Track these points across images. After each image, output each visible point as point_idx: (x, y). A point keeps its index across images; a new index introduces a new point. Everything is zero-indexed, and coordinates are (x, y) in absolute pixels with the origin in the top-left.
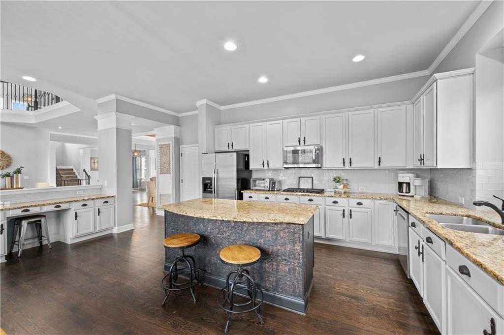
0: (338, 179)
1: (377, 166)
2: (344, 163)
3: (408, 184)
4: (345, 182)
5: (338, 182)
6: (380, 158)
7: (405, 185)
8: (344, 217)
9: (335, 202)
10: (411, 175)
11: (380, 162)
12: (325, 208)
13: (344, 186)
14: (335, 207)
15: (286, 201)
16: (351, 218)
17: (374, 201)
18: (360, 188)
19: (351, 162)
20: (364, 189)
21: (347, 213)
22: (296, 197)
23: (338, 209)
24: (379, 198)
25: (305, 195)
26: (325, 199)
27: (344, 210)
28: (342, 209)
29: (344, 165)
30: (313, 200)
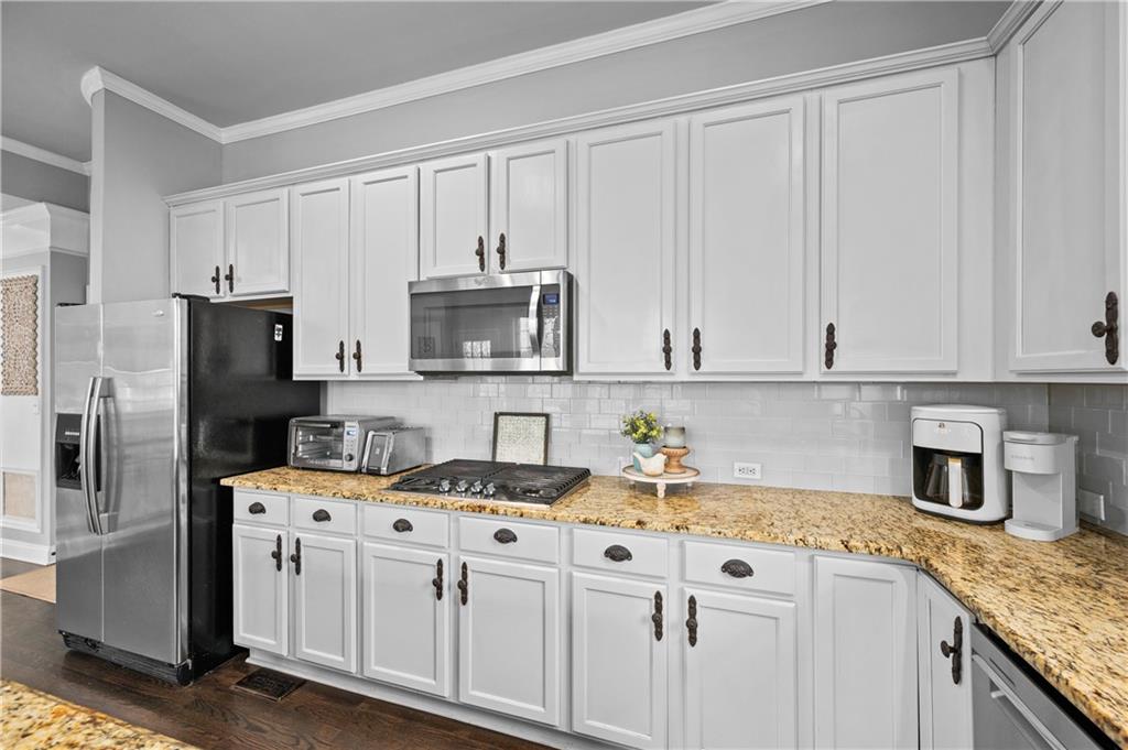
0: (643, 430)
1: (815, 371)
2: (667, 351)
3: (973, 463)
4: (674, 440)
5: (645, 439)
6: (831, 330)
7: (955, 468)
8: (659, 635)
9: (617, 554)
10: (989, 418)
11: (831, 347)
12: (570, 577)
13: (669, 457)
14: (614, 577)
15: (397, 535)
16: (693, 641)
17: (812, 559)
18: (737, 466)
19: (697, 351)
20: (753, 471)
21: (674, 614)
22: (442, 517)
23: (633, 586)
24: (835, 543)
25: (481, 509)
26: (571, 533)
27: (658, 596)
28: (651, 589)
29: (668, 364)
30: (514, 539)
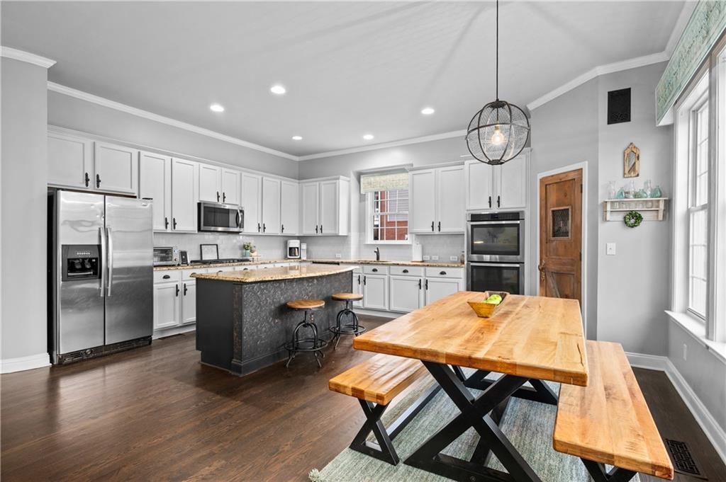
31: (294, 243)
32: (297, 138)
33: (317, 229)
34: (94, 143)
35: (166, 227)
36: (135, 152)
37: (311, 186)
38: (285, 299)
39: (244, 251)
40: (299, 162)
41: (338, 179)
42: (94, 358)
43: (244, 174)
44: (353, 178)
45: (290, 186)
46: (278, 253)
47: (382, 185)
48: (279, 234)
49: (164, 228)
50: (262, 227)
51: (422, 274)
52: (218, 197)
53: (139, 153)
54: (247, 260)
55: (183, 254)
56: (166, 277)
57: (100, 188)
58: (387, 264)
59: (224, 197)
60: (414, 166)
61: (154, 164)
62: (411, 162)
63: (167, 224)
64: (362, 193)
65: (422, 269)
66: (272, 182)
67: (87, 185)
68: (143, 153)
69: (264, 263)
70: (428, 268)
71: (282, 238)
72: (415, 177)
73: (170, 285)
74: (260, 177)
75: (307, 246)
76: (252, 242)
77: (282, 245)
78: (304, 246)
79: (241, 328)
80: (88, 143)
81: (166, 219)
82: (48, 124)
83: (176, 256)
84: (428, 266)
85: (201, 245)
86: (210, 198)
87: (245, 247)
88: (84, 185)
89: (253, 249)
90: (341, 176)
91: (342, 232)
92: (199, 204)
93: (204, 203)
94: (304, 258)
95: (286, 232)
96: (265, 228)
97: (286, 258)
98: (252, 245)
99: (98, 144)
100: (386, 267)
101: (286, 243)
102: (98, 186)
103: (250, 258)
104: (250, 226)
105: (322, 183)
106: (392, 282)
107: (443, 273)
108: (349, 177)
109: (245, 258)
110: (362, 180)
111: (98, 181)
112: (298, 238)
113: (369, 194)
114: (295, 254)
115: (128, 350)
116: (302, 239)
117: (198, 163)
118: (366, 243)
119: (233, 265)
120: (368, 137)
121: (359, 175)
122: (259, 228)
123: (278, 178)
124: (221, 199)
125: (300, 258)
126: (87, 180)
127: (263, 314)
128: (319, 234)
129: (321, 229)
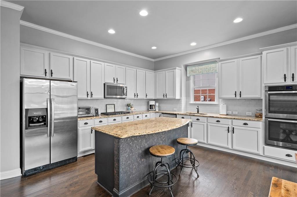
31: (152, 103)
32: (154, 48)
33: (164, 96)
34: (50, 53)
35: (88, 97)
36: (71, 57)
37: (161, 73)
38: (148, 144)
39: (128, 107)
40: (155, 62)
41: (175, 69)
42: (45, 171)
43: (127, 68)
44: (183, 69)
45: (150, 74)
46: (144, 108)
47: (199, 71)
48: (145, 99)
49: (86, 97)
50: (136, 95)
51: (230, 123)
52: (114, 80)
53: (73, 58)
54: (129, 113)
55: (97, 110)
56: (86, 124)
57: (52, 77)
58: (206, 116)
59: (117, 80)
60: (221, 59)
61: (81, 64)
62: (219, 57)
63: (88, 95)
64: (188, 76)
65: (230, 120)
66: (141, 72)
67: (46, 75)
68: (75, 58)
69: (137, 114)
70: (234, 120)
71: (146, 100)
72: (223, 65)
73: (88, 127)
74: (135, 70)
75: (159, 104)
76: (132, 103)
77: (146, 103)
78: (157, 104)
79: (119, 169)
80: (47, 53)
81: (87, 92)
82: (20, 42)
83: (93, 112)
84: (234, 119)
85: (106, 105)
86: (110, 81)
87: (128, 105)
88: (44, 76)
89: (132, 106)
90: (177, 68)
91: (178, 97)
92: (104, 84)
93: (107, 84)
94: (157, 110)
95: (148, 97)
96: (138, 96)
97: (148, 110)
98: (131, 104)
99: (52, 54)
100: (205, 118)
101: (148, 103)
102: (52, 76)
103: (130, 111)
104: (130, 95)
105: (167, 71)
106: (209, 127)
107: (245, 124)
108: (181, 68)
109: (128, 111)
110: (188, 69)
111: (52, 73)
112: (154, 100)
113: (192, 76)
114: (153, 108)
115: (64, 165)
116: (156, 100)
117: (104, 63)
118: (190, 103)
119: (121, 116)
120: (193, 44)
121: (186, 67)
122: (135, 95)
123: (144, 70)
124: (116, 81)
125: (155, 110)
126: (46, 73)
127: (134, 157)
128: (165, 98)
129: (166, 96)
